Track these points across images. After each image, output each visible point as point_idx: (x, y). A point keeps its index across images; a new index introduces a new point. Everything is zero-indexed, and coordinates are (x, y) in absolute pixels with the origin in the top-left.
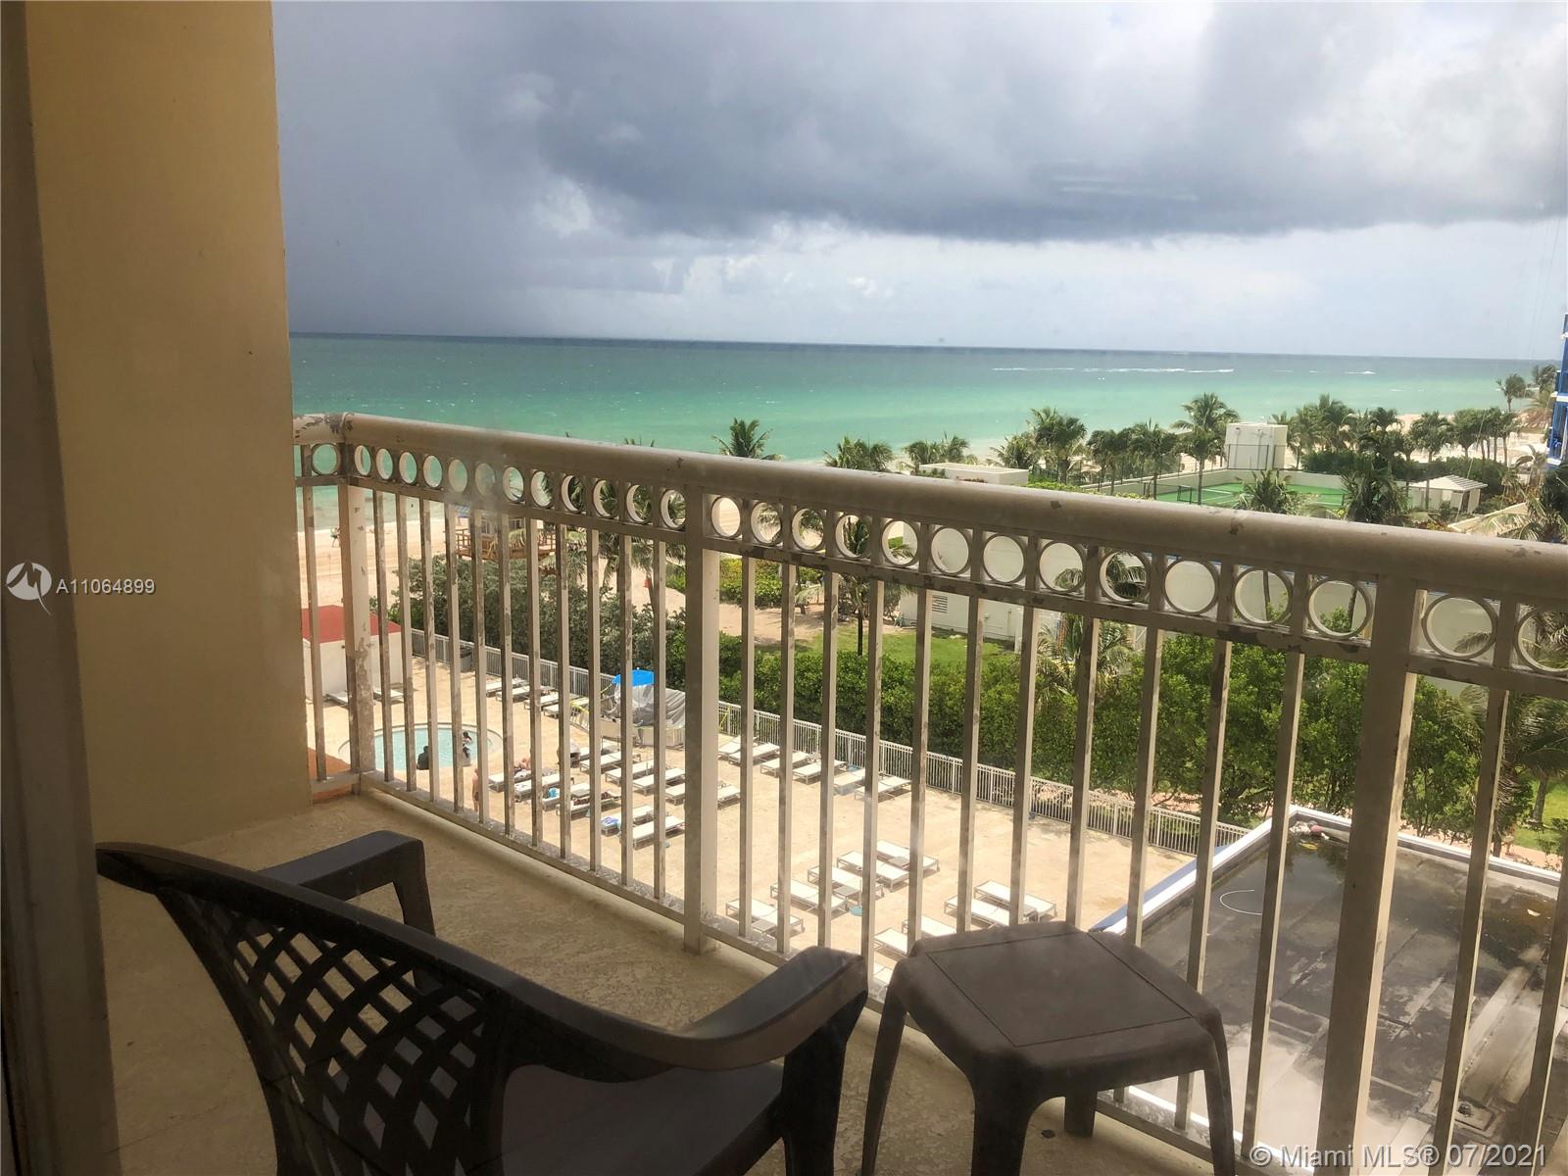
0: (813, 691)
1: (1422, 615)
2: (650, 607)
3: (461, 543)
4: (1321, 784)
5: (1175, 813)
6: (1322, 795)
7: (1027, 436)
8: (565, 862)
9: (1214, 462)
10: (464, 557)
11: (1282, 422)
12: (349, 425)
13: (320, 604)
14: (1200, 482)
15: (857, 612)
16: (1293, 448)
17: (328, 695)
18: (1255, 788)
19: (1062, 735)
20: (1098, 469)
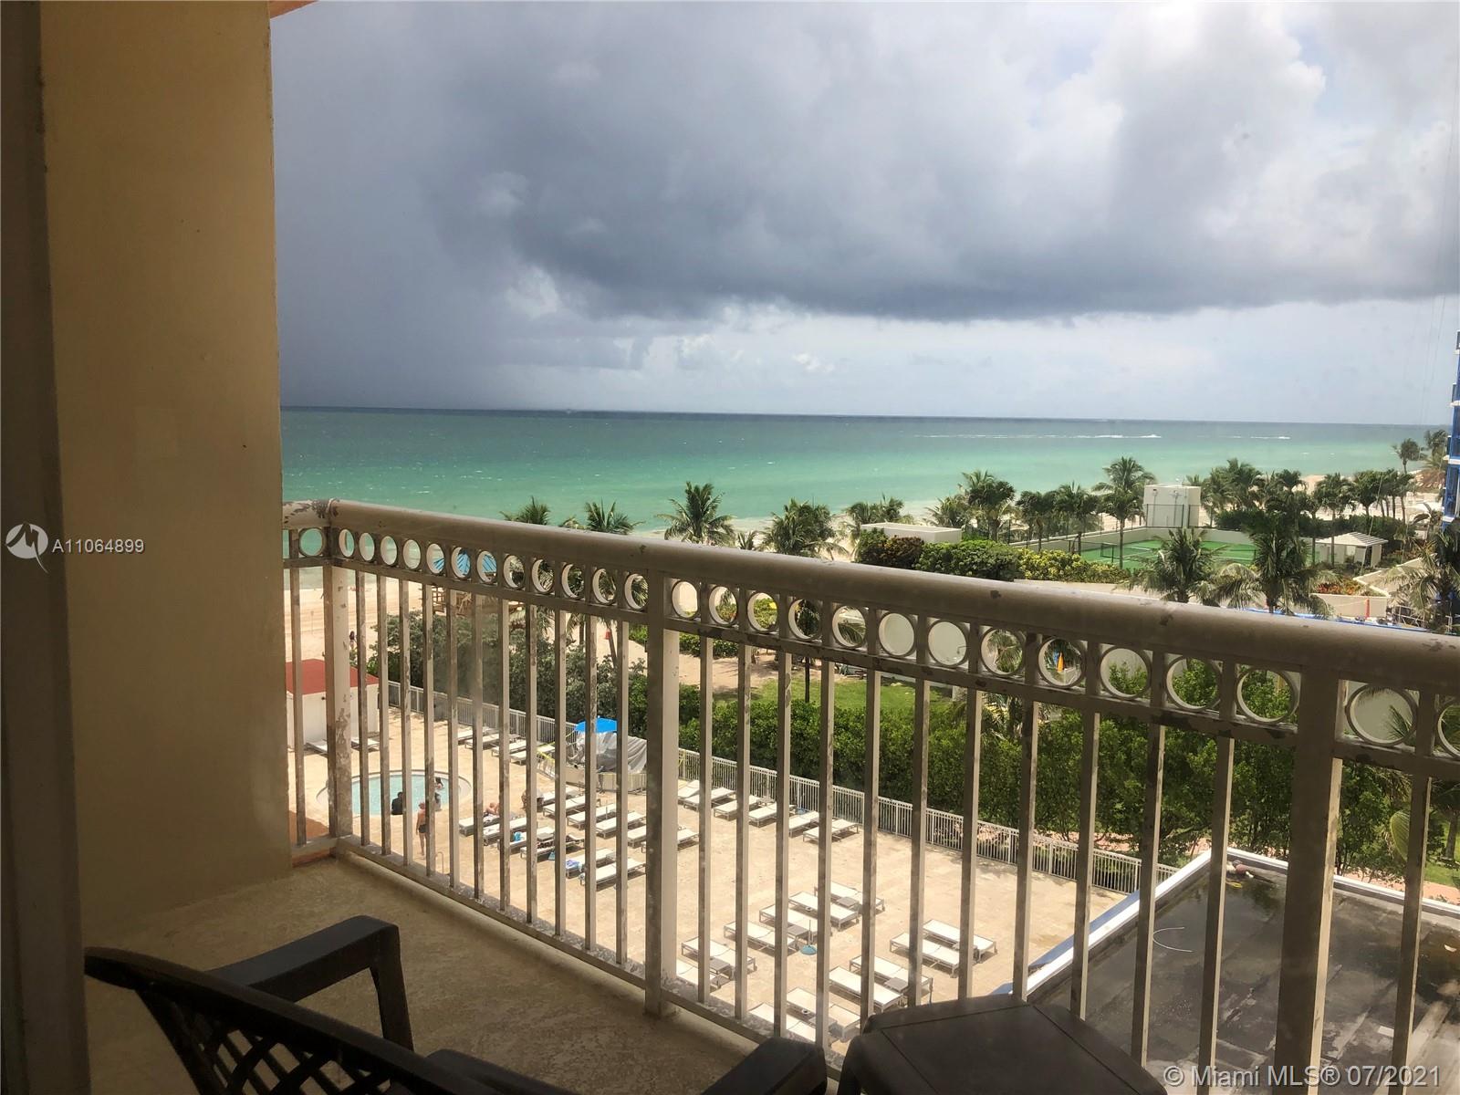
0: (764, 738)
1: (1345, 703)
2: (610, 658)
3: (435, 599)
4: (1243, 824)
5: (1107, 852)
6: (1245, 834)
7: (960, 498)
8: (532, 926)
9: (1133, 520)
10: (437, 613)
11: (1195, 483)
12: (334, 511)
13: (303, 658)
14: (1122, 540)
15: (804, 661)
16: (1206, 507)
17: (308, 744)
18: (1182, 828)
19: (999, 779)
20: (1026, 527)
